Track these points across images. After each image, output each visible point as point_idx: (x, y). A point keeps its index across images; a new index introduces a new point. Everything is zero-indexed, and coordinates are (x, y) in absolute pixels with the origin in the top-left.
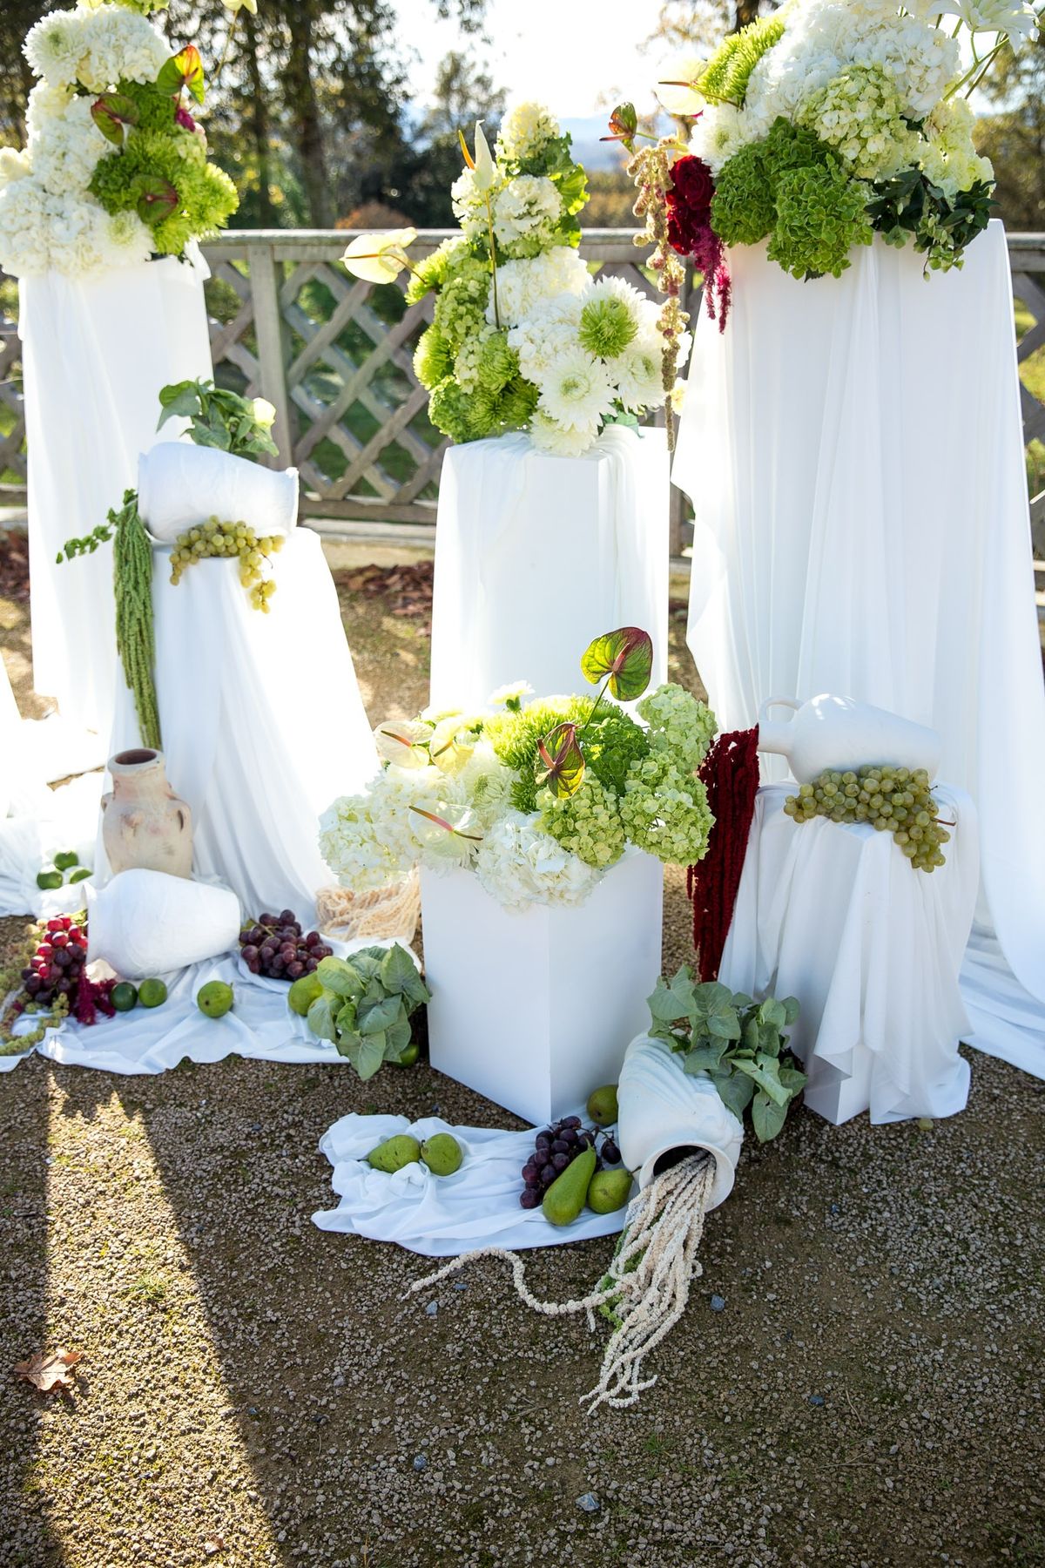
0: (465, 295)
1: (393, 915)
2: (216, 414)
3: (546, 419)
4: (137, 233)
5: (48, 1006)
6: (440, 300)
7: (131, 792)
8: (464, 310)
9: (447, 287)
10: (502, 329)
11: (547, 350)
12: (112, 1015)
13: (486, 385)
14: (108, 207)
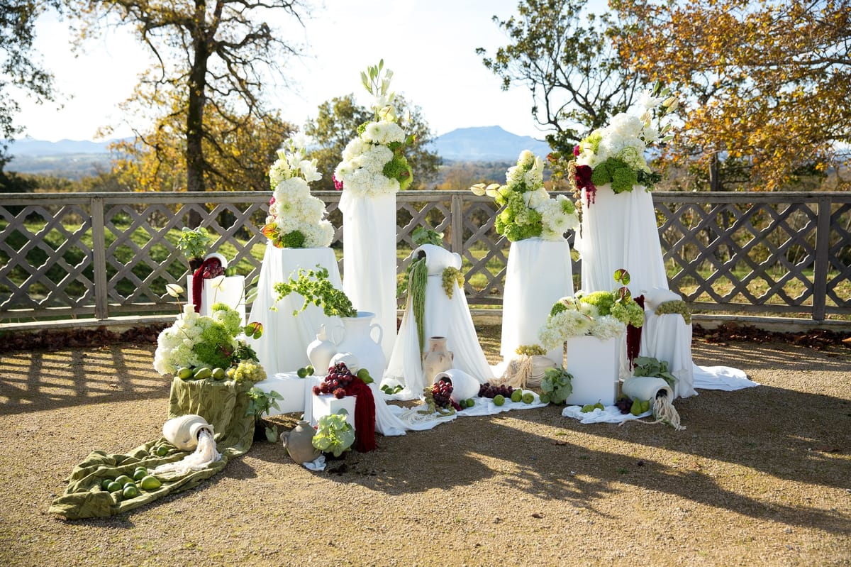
0: (519, 200)
1: (516, 382)
2: (432, 237)
3: (550, 231)
4: (397, 184)
5: (445, 408)
6: (510, 201)
7: (442, 348)
8: (520, 203)
9: (512, 198)
10: (530, 209)
11: (551, 213)
12: (462, 409)
13: (528, 223)
14: (389, 177)
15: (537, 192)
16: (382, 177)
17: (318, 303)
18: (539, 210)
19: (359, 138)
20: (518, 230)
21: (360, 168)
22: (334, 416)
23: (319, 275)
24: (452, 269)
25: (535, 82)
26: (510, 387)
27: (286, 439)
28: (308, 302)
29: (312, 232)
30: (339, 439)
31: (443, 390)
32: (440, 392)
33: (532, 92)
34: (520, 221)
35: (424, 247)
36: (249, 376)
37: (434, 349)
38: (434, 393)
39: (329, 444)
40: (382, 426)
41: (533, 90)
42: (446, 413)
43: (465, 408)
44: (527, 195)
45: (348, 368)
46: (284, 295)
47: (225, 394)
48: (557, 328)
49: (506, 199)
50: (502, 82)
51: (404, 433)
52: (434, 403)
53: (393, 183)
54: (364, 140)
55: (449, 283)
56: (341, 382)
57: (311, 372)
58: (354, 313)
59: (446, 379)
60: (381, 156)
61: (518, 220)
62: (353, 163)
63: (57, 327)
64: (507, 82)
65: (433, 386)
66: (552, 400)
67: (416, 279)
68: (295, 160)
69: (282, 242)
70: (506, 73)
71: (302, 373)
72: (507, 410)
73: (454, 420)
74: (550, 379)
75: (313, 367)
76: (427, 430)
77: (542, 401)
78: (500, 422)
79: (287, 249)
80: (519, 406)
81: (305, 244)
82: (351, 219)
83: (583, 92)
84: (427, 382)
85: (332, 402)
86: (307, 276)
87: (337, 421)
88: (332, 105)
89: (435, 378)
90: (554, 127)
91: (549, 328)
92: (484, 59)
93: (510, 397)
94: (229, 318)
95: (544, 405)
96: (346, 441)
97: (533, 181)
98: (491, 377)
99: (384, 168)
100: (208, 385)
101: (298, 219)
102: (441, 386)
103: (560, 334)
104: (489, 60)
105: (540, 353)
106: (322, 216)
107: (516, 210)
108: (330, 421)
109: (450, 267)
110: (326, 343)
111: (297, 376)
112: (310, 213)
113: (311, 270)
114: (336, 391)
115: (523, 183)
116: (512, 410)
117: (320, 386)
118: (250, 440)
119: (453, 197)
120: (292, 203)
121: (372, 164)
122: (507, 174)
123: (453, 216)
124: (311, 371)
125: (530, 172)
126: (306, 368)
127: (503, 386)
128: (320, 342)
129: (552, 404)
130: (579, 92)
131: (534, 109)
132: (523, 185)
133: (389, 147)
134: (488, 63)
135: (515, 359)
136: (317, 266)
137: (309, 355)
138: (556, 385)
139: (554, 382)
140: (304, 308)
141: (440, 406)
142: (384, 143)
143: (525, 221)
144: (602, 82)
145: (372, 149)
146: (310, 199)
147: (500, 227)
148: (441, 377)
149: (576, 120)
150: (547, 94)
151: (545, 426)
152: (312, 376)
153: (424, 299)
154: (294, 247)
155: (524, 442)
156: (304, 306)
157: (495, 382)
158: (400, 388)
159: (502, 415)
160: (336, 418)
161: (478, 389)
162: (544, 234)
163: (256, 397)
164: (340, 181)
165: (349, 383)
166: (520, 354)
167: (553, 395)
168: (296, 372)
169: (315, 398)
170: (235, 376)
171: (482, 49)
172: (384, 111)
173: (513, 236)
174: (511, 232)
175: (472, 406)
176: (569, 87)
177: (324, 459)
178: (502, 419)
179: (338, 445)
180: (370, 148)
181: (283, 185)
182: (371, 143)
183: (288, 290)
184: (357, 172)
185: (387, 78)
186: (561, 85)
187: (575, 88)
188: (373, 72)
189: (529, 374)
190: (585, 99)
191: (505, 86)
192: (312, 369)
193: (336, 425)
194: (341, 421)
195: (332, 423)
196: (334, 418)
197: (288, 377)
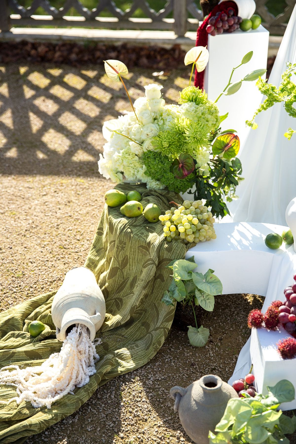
36: (182, 236)
46: (269, 105)
47: (145, 255)
63: (135, 41)
71: (272, 242)
94: (196, 119)
100: (126, 233)
118: (159, 343)
163: (178, 278)
170: (165, 229)
192: (292, 236)
193: (252, 430)
194: (268, 421)
195: (246, 423)
196: (257, 408)
197: (250, 238)
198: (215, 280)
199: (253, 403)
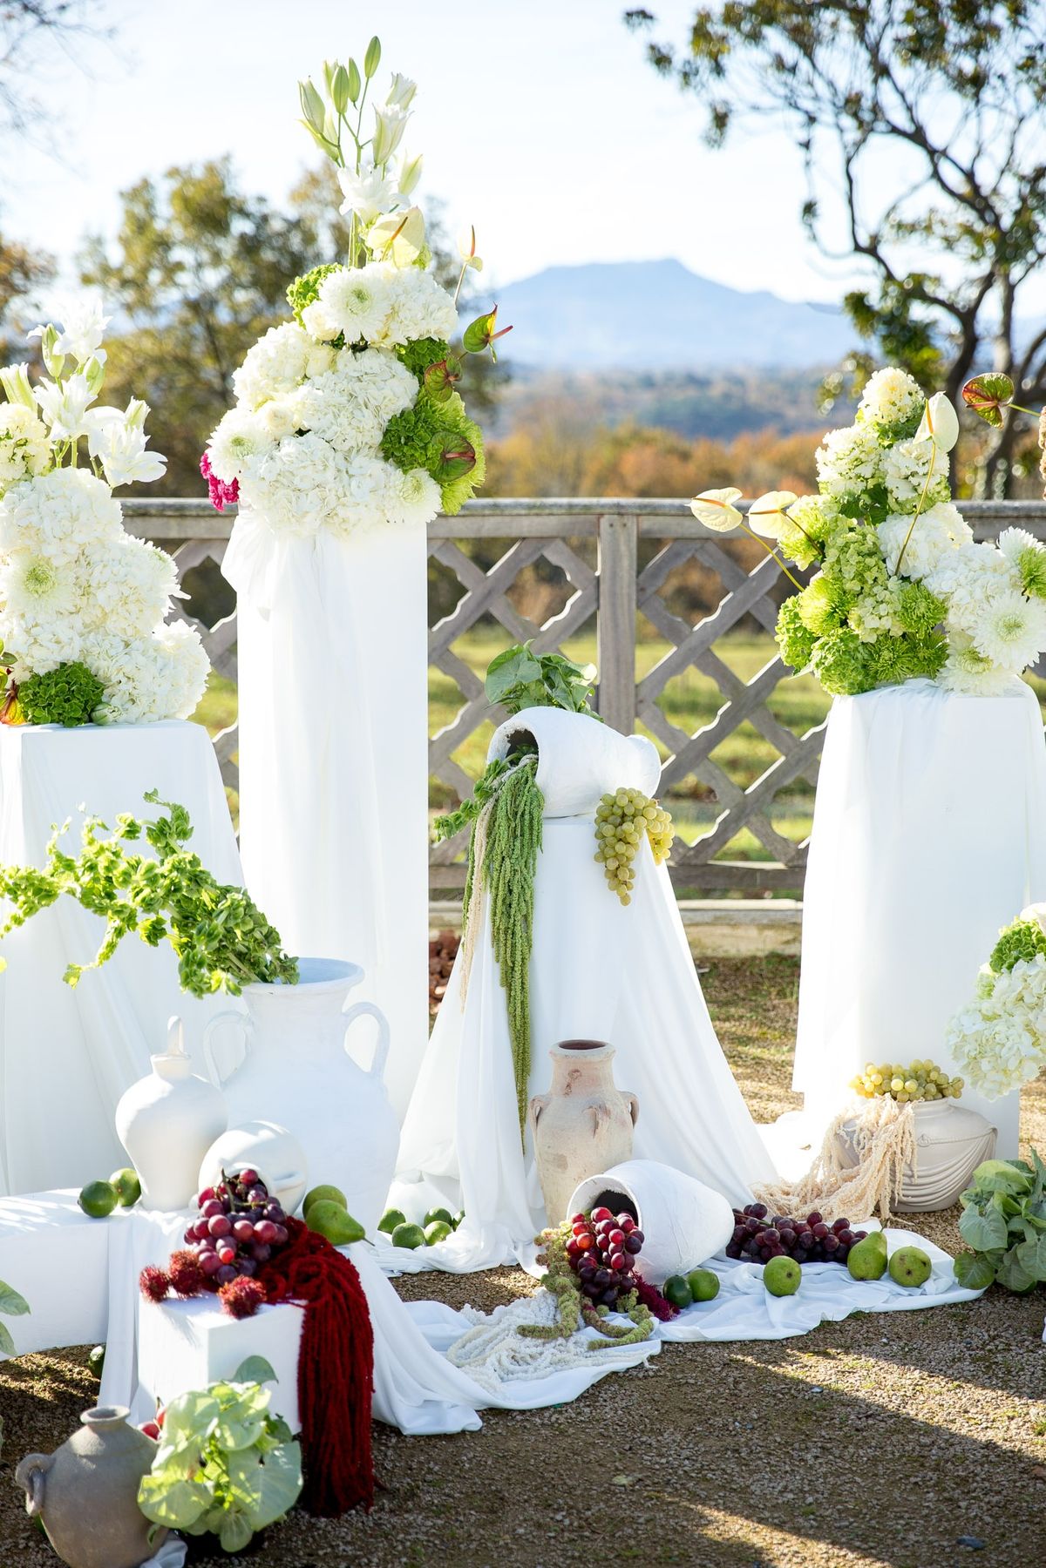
0: (864, 549)
1: (860, 1198)
2: (558, 680)
3: (980, 660)
4: (432, 489)
5: (614, 1309)
6: (832, 554)
7: (595, 1081)
8: (871, 561)
9: (840, 541)
10: (905, 579)
11: (979, 594)
12: (677, 1312)
13: (897, 632)
14: (404, 464)
15: (928, 519)
16: (379, 468)
17: (156, 933)
18: (935, 586)
19: (295, 324)
20: (862, 654)
21: (301, 433)
22: (222, 1391)
23: (161, 832)
24: (631, 795)
25: (812, 120)
26: (842, 1225)
27: (37, 1483)
28: (119, 932)
29: (128, 669)
30: (240, 1485)
31: (606, 1242)
32: (597, 1250)
33: (802, 152)
34: (868, 622)
35: (530, 718)
37: (568, 1086)
38: (575, 1251)
39: (204, 1504)
40: (396, 1397)
41: (807, 145)
42: (619, 1334)
43: (686, 1306)
44: (893, 532)
45: (272, 1193)
46: (31, 910)
48: (1018, 1020)
49: (818, 545)
50: (705, 119)
51: (475, 1423)
52: (576, 1294)
53: (418, 488)
54: (315, 332)
55: (620, 848)
56: (246, 1246)
57: (131, 1193)
58: (286, 970)
59: (614, 1201)
60: (373, 391)
61: (860, 621)
62: (276, 415)
64: (721, 120)
65: (567, 1224)
66: (1001, 1279)
67: (503, 831)
68: (67, 405)
69: (18, 707)
70: (719, 90)
71: (95, 1202)
72: (838, 1314)
73: (651, 1359)
74: (995, 1203)
75: (138, 1176)
76: (558, 1408)
77: (963, 1279)
78: (818, 1371)
79: (37, 729)
80: (880, 1297)
81: (103, 711)
82: (265, 614)
83: (963, 153)
84: (545, 1212)
85: (213, 1332)
86: (115, 838)
87: (232, 1411)
88: (164, 190)
89: (575, 1200)
90: (867, 262)
91: (987, 1019)
92: (653, 48)
93: (842, 1259)
95: (968, 1294)
96: (269, 1493)
97: (914, 481)
98: (767, 1182)
99: (385, 434)
101: (78, 621)
102: (600, 1225)
103: (1027, 1039)
104: (664, 51)
105: (941, 1092)
106: (167, 607)
107: (854, 586)
108: (208, 1413)
109: (623, 792)
110: (185, 1088)
111: (79, 1210)
112: (125, 601)
113: (129, 817)
114: (232, 1289)
115: (878, 486)
116: (856, 1316)
117: (166, 1267)
119: (604, 522)
120: (55, 563)
121: (343, 420)
122: (819, 454)
123: (604, 587)
124: (129, 1192)
125: (904, 446)
126: (114, 1179)
127: (814, 1218)
128: (168, 1087)
129: (996, 1290)
130: (952, 153)
131: (809, 209)
132: (879, 494)
133: (400, 358)
134: (661, 60)
135: (850, 1115)
136: (148, 797)
137: (122, 1136)
138: (1016, 1225)
139: (1009, 1214)
140: (106, 957)
141: (598, 1300)
142: (387, 344)
143: (886, 623)
144: (1021, 120)
145: (340, 365)
146: (123, 549)
147: (793, 642)
148: (596, 1192)
149: (936, 243)
150: (849, 161)
151: (990, 1394)
152: (135, 1211)
153: (529, 904)
154: (66, 721)
155: (921, 1461)
156: (102, 949)
157: (783, 1200)
158: (448, 1222)
159: (825, 1338)
160: (231, 1398)
161: (725, 1230)
162: (954, 669)
164: (228, 481)
165: (276, 1248)
166: (871, 1095)
167: (1007, 1261)
168: (76, 1193)
169: (149, 1311)
171: (644, 15)
172: (386, 226)
173: (843, 676)
174: (837, 664)
175: (710, 1298)
176: (918, 136)
177: (182, 1555)
178: (826, 1355)
179: (240, 1509)
180: (333, 361)
181: (22, 497)
182: (337, 343)
183: (44, 893)
184: (290, 446)
185: (397, 107)
186: (895, 130)
187: (936, 139)
188: (345, 83)
189: (901, 1168)
190: (970, 176)
191: (714, 133)
192: (133, 1181)
193: (230, 1429)
194: (251, 1412)
195: (215, 1421)
196: (224, 1399)
197: (43, 1214)
198: (4, 1291)
199: (214, 1392)
